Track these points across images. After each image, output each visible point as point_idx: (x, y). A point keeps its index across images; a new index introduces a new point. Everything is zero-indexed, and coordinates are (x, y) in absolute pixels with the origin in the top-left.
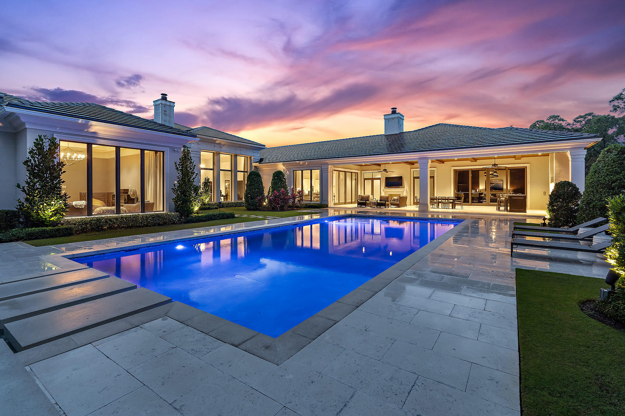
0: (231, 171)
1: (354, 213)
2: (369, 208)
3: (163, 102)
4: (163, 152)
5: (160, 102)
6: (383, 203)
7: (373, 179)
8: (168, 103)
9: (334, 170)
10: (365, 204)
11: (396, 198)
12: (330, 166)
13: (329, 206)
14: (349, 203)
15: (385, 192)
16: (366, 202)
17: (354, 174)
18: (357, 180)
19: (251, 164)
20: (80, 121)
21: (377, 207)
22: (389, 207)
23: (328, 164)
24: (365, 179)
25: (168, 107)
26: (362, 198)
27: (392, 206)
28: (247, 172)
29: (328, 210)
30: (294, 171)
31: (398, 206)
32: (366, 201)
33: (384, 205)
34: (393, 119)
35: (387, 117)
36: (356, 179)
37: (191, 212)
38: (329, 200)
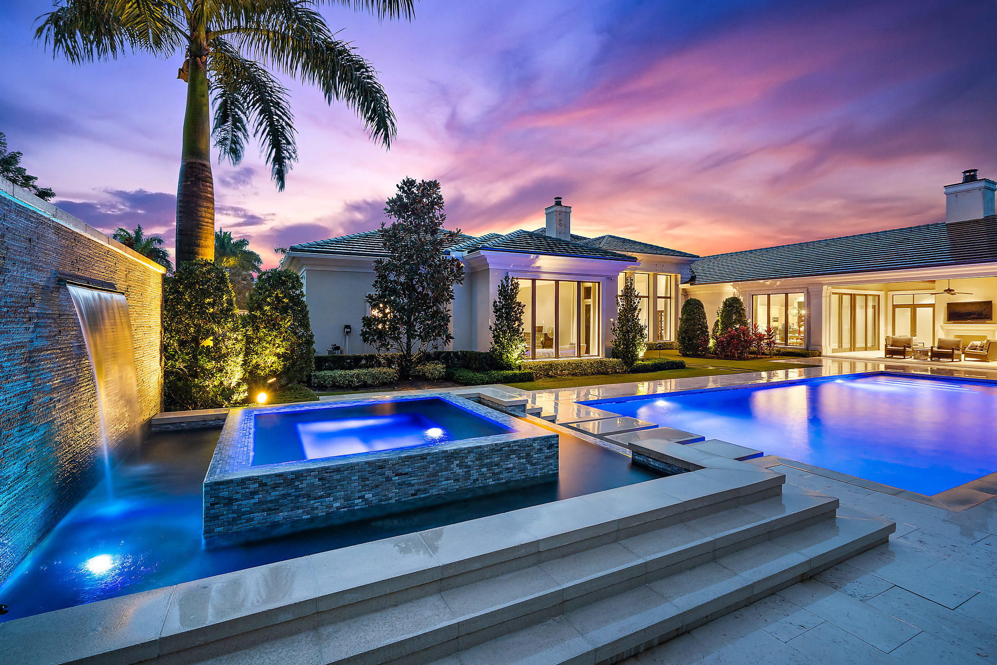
0: (648, 297)
1: (882, 368)
2: (912, 360)
3: (558, 208)
4: (599, 283)
5: (554, 209)
6: (944, 352)
7: (914, 307)
8: (564, 209)
9: (833, 293)
10: (903, 353)
11: (978, 343)
12: (825, 287)
13: (824, 353)
14: (860, 349)
15: (947, 332)
16: (905, 349)
17: (870, 299)
18: (877, 309)
19: (677, 286)
20: (532, 256)
21: (931, 360)
22: (960, 360)
23: (823, 284)
24: (895, 307)
25: (563, 214)
26: (895, 343)
27: (966, 359)
28: (670, 298)
29: (820, 361)
30: (753, 295)
31: (984, 358)
32: (905, 347)
33: (950, 356)
34: (967, 191)
35: (951, 190)
36: (874, 307)
37: (634, 358)
38: (823, 344)
